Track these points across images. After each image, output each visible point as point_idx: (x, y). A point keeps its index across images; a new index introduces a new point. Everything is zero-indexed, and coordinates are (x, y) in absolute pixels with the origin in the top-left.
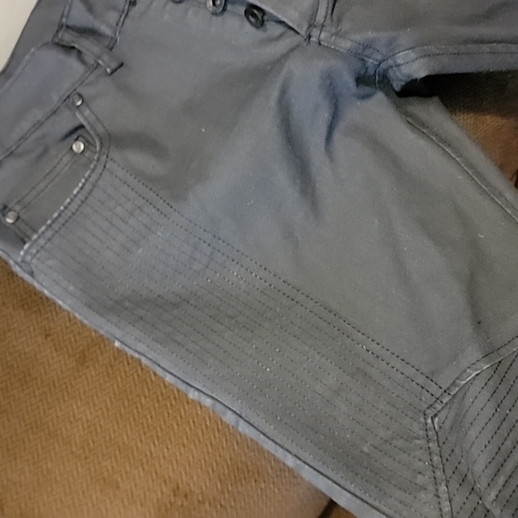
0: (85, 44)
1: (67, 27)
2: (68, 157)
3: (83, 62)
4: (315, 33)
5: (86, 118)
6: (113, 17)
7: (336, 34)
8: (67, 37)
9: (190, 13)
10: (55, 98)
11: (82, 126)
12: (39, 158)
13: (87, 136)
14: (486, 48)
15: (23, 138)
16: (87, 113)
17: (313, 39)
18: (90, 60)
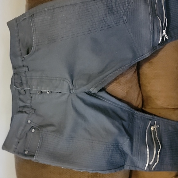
0: (25, 109)
1: (20, 107)
2: (32, 134)
3: (27, 113)
4: (71, 91)
5: (33, 125)
6: (29, 101)
7: (76, 90)
8: (21, 109)
9: (44, 95)
10: (24, 123)
11: (32, 126)
12: (26, 137)
13: (34, 128)
14: (108, 77)
15: (21, 134)
16: (33, 123)
17: (72, 93)
18: (28, 112)
